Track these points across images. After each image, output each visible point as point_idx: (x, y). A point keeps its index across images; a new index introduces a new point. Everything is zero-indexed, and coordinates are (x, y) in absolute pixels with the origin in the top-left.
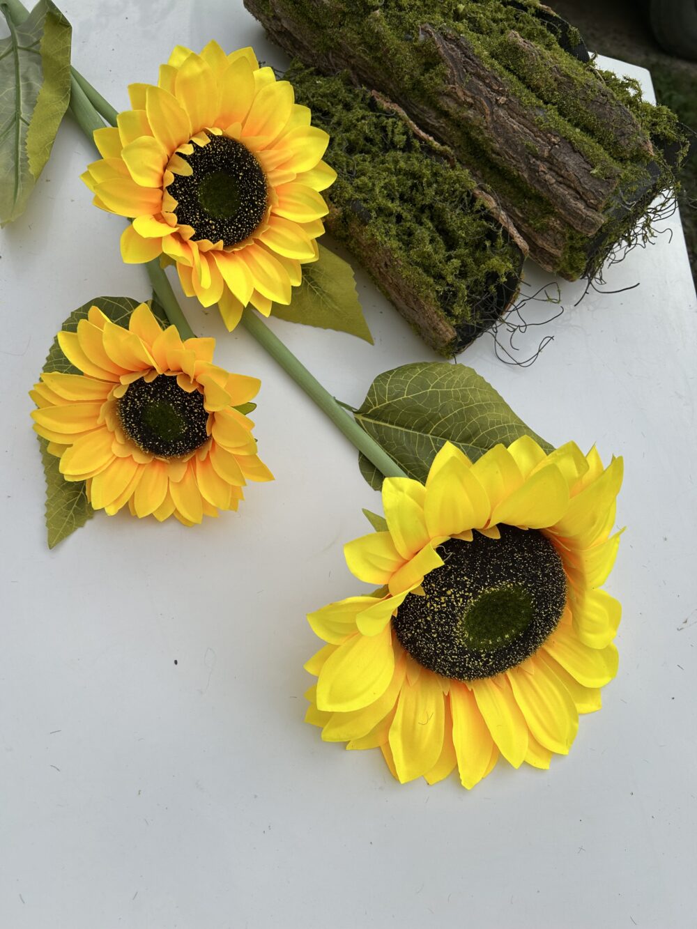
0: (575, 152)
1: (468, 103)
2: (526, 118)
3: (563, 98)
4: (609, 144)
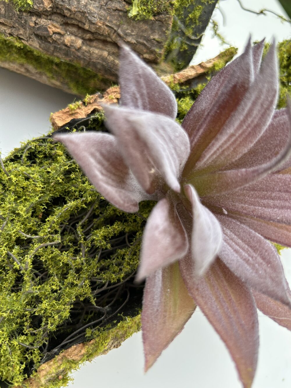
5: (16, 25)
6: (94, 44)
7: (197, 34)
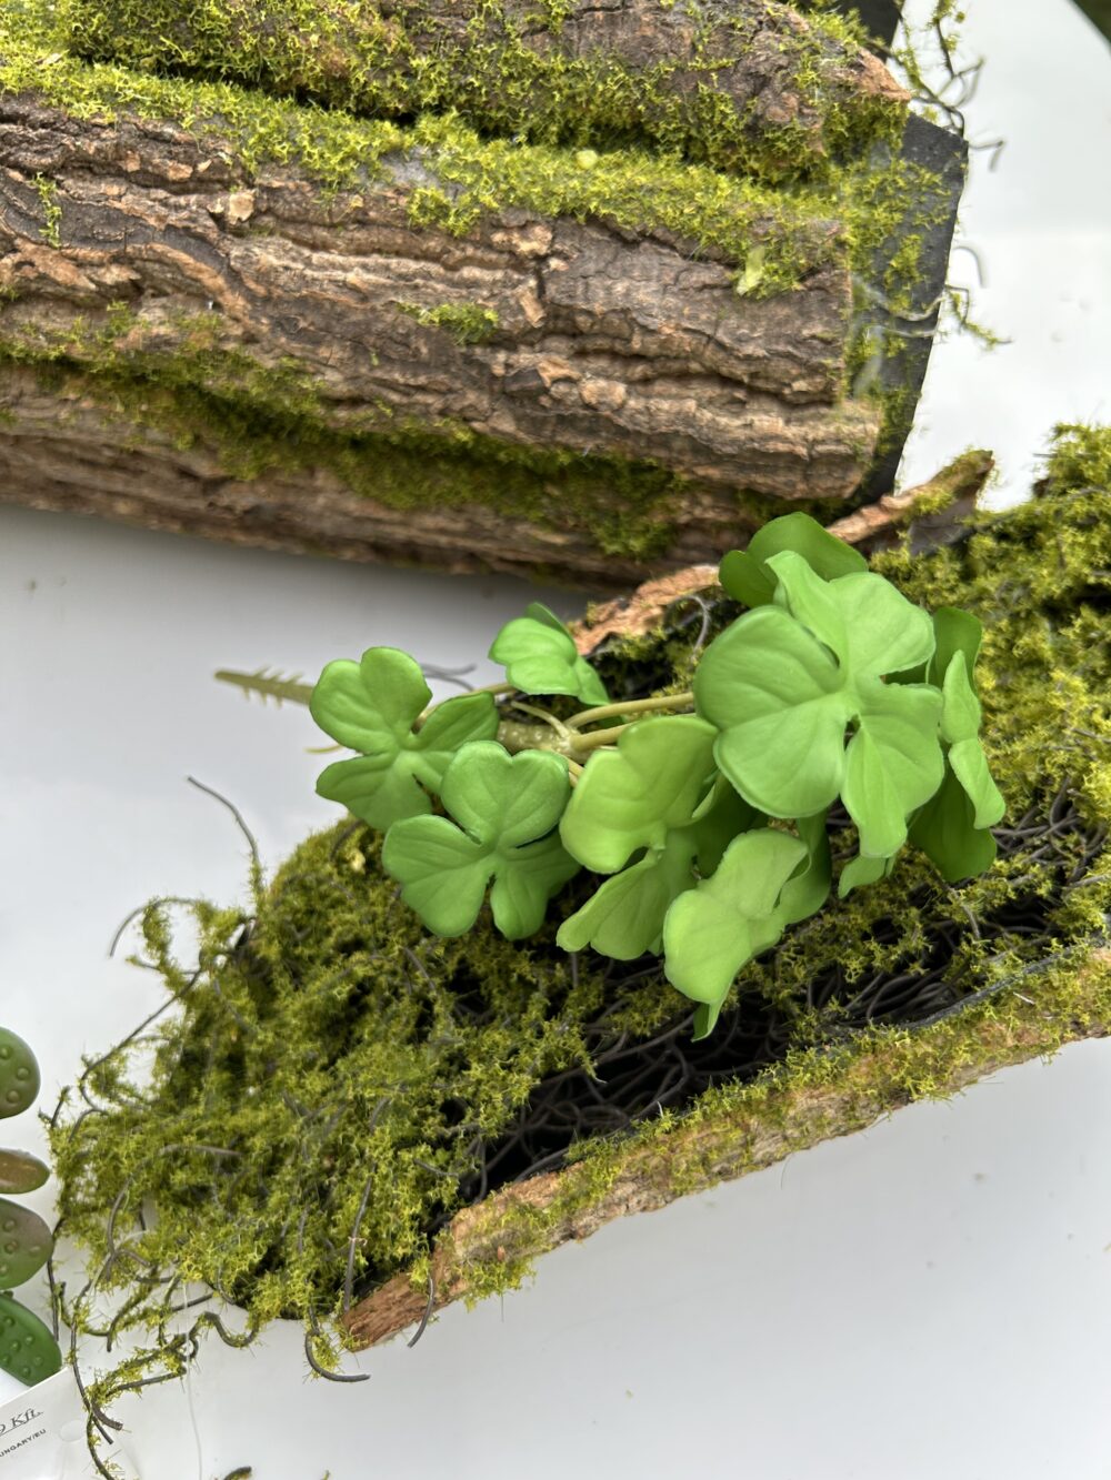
0: (630, 245)
1: (117, 285)
2: (373, 223)
3: (457, 64)
4: (730, 144)
5: (458, 385)
6: (658, 387)
7: (924, 306)
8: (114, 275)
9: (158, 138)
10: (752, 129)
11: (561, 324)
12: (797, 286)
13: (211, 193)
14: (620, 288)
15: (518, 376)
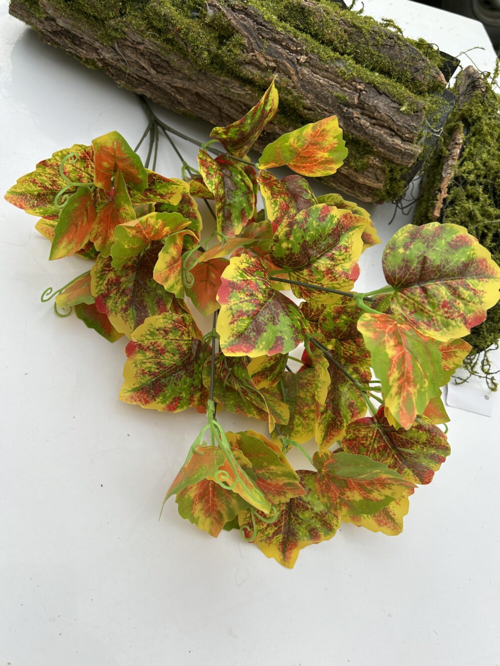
0: (380, 94)
1: (272, 67)
2: (329, 72)
3: (356, 47)
4: (407, 81)
5: (334, 112)
6: (376, 126)
8: (272, 64)
9: (291, 40)
10: (413, 79)
11: (361, 106)
12: (412, 113)
13: (298, 55)
14: (376, 102)
15: (348, 113)
